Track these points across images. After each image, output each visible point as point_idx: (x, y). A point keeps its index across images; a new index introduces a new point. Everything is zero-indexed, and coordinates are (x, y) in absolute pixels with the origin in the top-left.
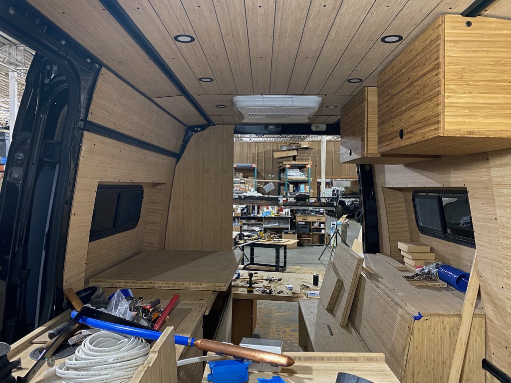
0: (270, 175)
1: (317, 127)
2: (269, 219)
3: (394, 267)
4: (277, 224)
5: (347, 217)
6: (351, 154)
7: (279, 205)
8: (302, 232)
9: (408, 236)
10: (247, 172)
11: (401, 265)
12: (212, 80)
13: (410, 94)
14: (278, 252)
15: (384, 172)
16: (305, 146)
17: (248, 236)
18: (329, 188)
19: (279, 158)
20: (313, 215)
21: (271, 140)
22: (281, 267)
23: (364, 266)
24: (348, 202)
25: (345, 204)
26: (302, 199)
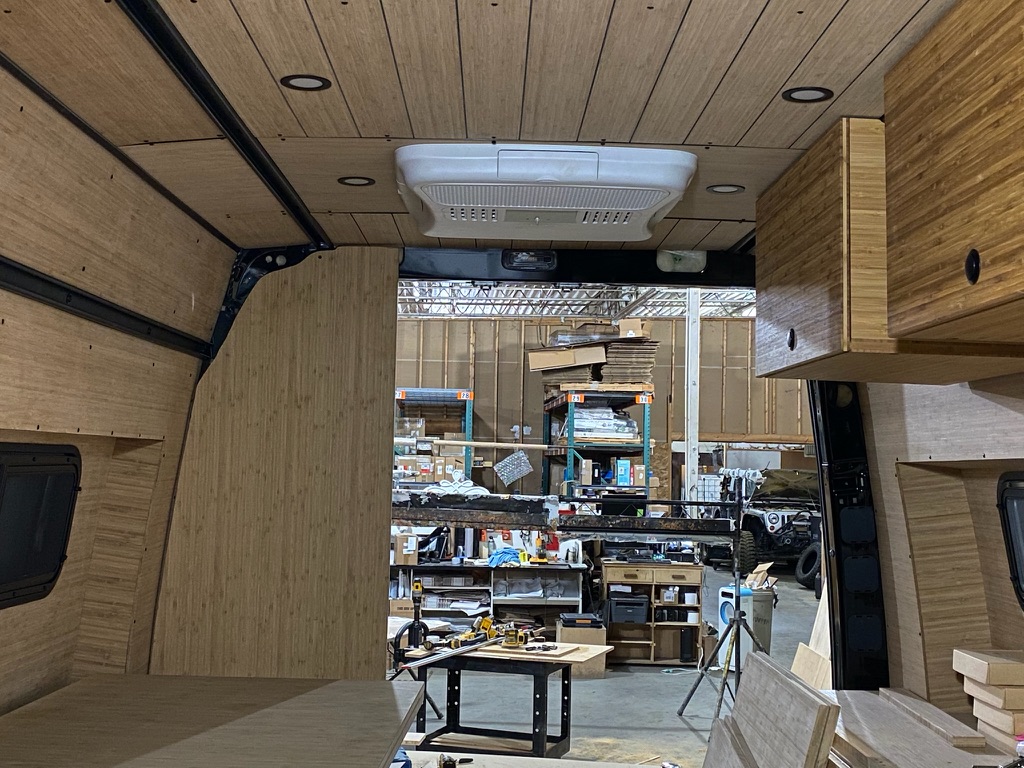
0: (516, 428)
1: (677, 259)
2: (512, 575)
3: (943, 735)
4: (541, 592)
5: (770, 572)
6: (792, 345)
7: (545, 529)
8: (622, 621)
9: (984, 628)
10: (441, 416)
11: (965, 730)
12: (326, 84)
13: (1000, 130)
14: (541, 689)
15: (900, 411)
16: (631, 334)
17: (442, 634)
18: (709, 472)
19: (546, 372)
20: (659, 562)
21: (521, 312)
22: (552, 739)
23: (840, 731)
24: (773, 519)
25: (764, 526)
26: (622, 507)
